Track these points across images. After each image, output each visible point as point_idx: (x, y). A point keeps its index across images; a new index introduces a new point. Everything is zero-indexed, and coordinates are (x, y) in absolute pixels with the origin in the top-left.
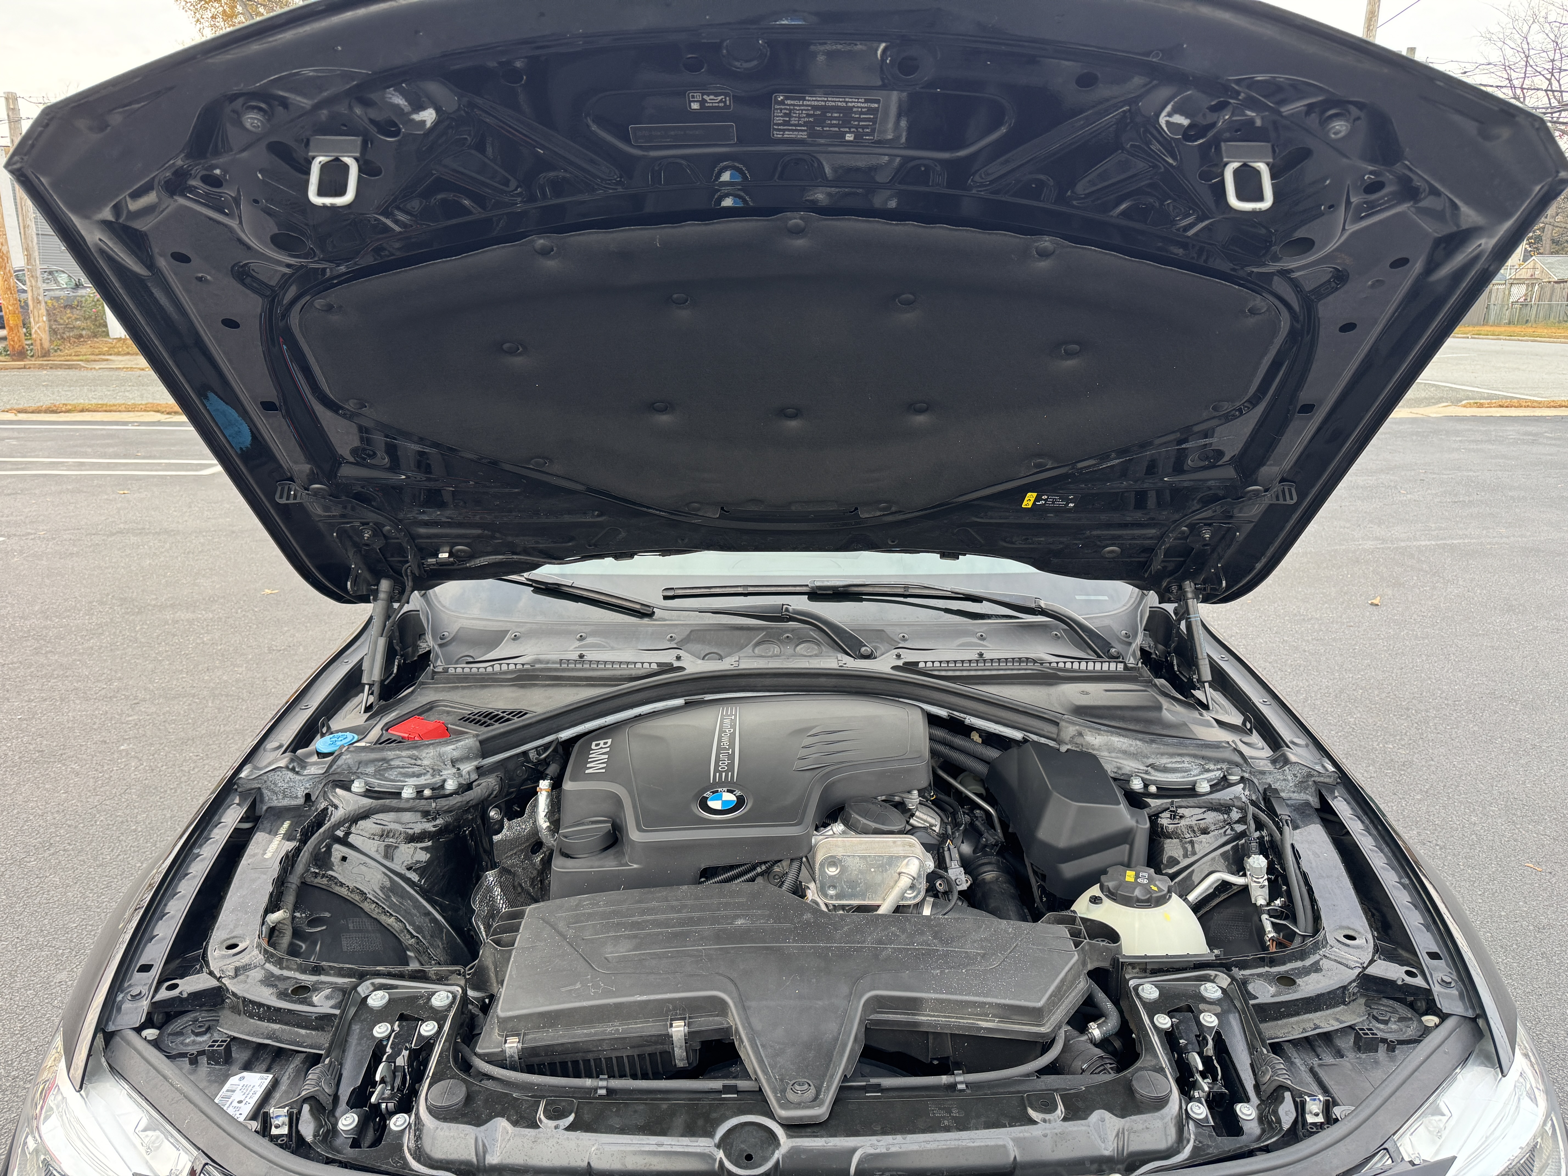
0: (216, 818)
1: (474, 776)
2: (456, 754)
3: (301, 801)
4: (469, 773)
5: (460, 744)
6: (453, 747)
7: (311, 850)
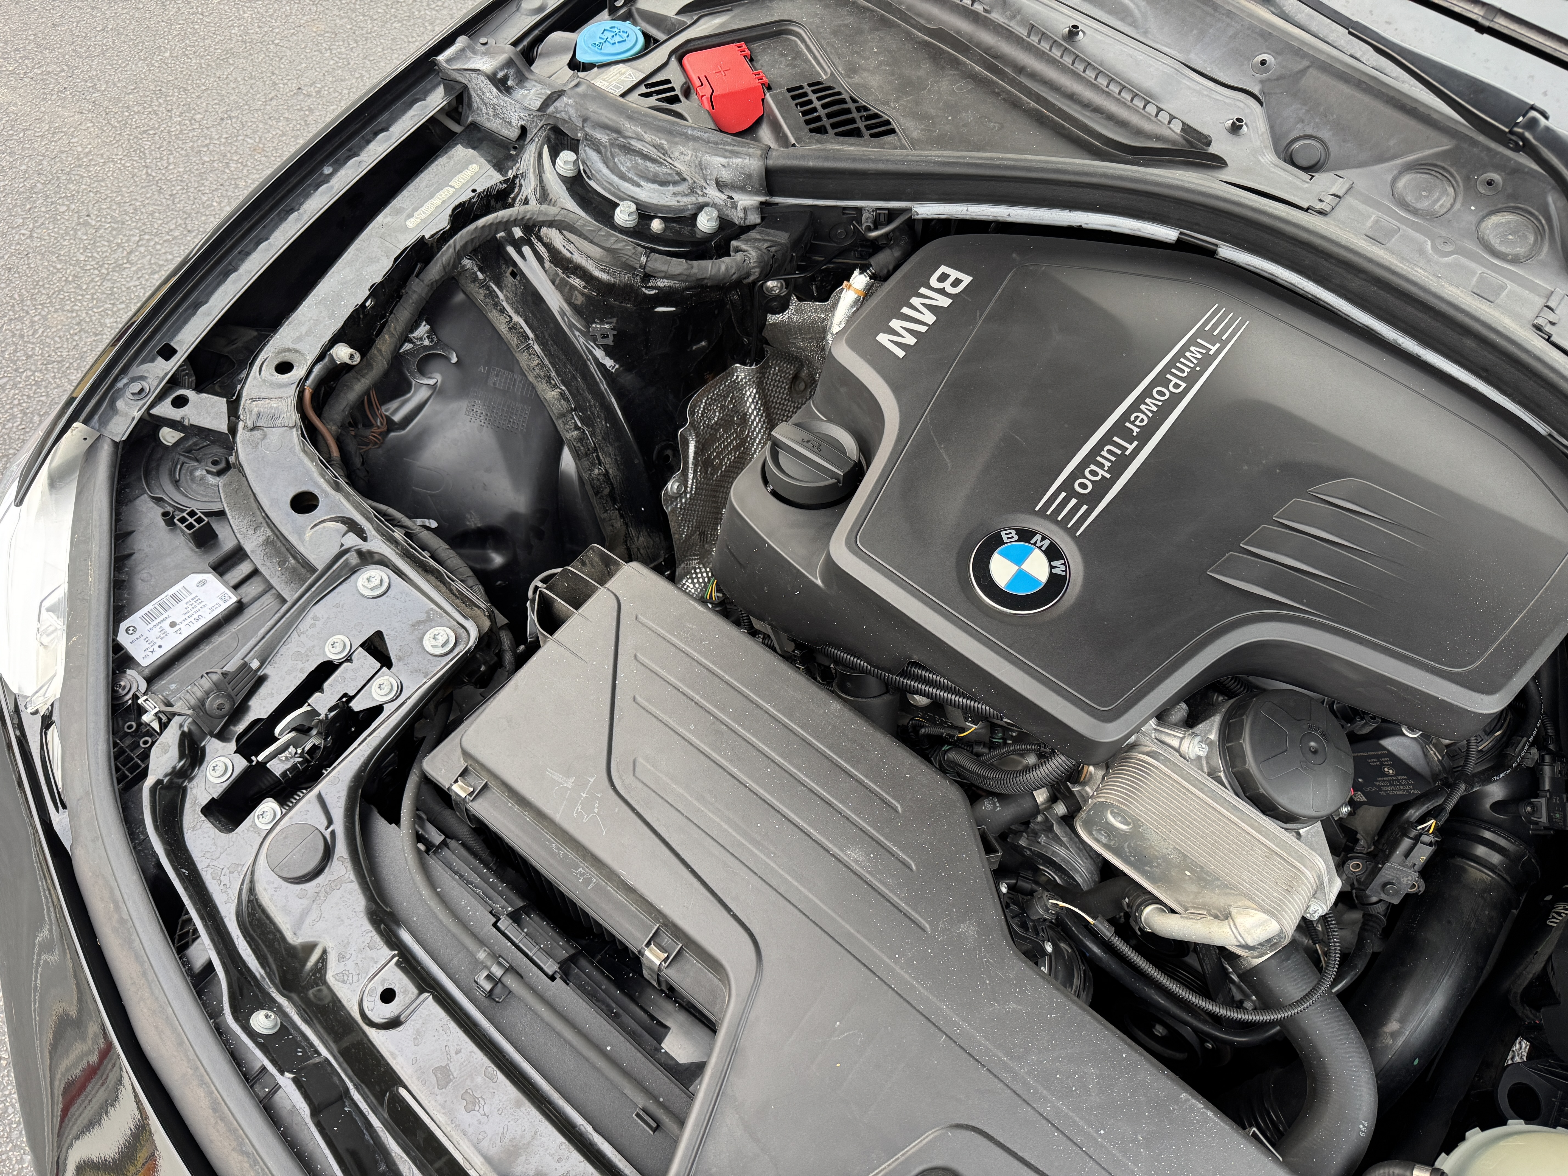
0: (385, 116)
1: (754, 218)
2: (726, 175)
3: (513, 133)
4: (745, 210)
5: (738, 161)
6: (722, 160)
7: (458, 247)
